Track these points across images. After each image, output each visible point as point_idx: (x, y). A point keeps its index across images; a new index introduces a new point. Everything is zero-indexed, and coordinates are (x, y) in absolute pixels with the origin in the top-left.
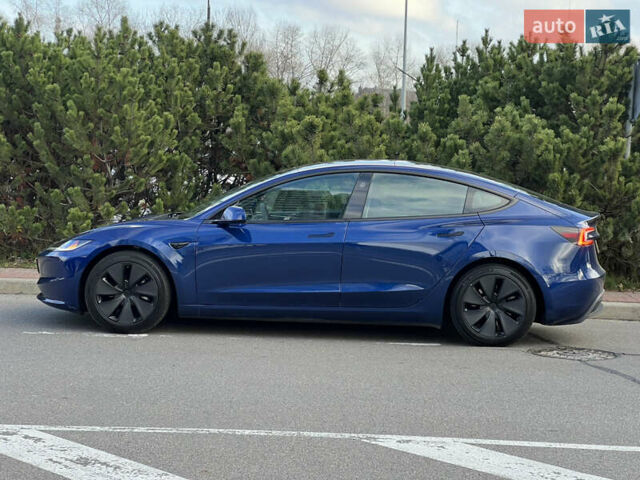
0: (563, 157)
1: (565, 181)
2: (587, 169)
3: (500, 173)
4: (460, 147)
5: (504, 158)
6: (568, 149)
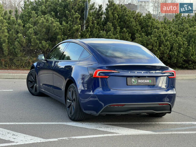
0: (62, 31)
3: (43, 35)
4: (31, 28)
5: (44, 31)
6: (64, 29)
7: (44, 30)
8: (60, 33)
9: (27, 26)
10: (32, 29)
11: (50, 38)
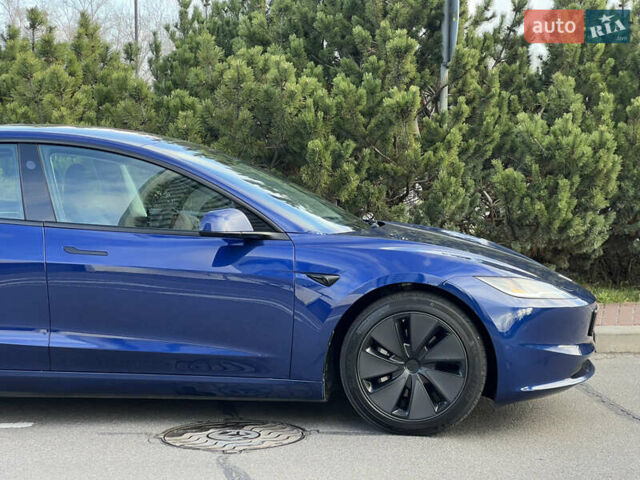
1: (333, 152)
5: (244, 121)
10: (190, 112)
11: (276, 153)
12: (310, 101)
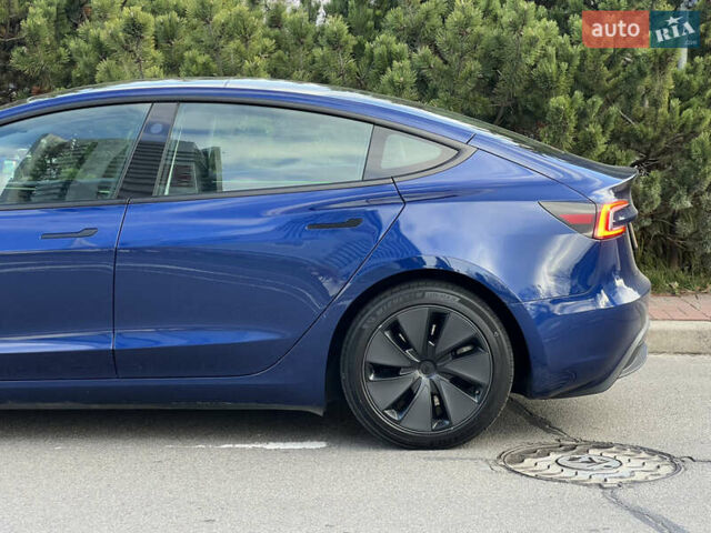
0: (574, 69)
1: (578, 110)
2: (615, 87)
3: (466, 99)
4: (399, 57)
5: (471, 73)
6: (583, 55)
7: (473, 65)
8: (563, 78)
9: (376, 52)
10: (406, 63)
11: (501, 112)
12: (551, 50)
